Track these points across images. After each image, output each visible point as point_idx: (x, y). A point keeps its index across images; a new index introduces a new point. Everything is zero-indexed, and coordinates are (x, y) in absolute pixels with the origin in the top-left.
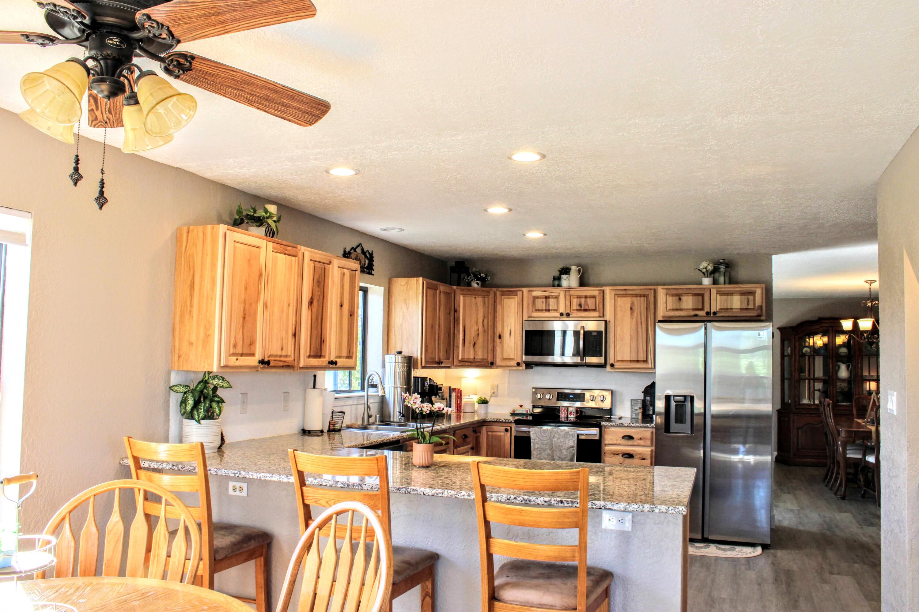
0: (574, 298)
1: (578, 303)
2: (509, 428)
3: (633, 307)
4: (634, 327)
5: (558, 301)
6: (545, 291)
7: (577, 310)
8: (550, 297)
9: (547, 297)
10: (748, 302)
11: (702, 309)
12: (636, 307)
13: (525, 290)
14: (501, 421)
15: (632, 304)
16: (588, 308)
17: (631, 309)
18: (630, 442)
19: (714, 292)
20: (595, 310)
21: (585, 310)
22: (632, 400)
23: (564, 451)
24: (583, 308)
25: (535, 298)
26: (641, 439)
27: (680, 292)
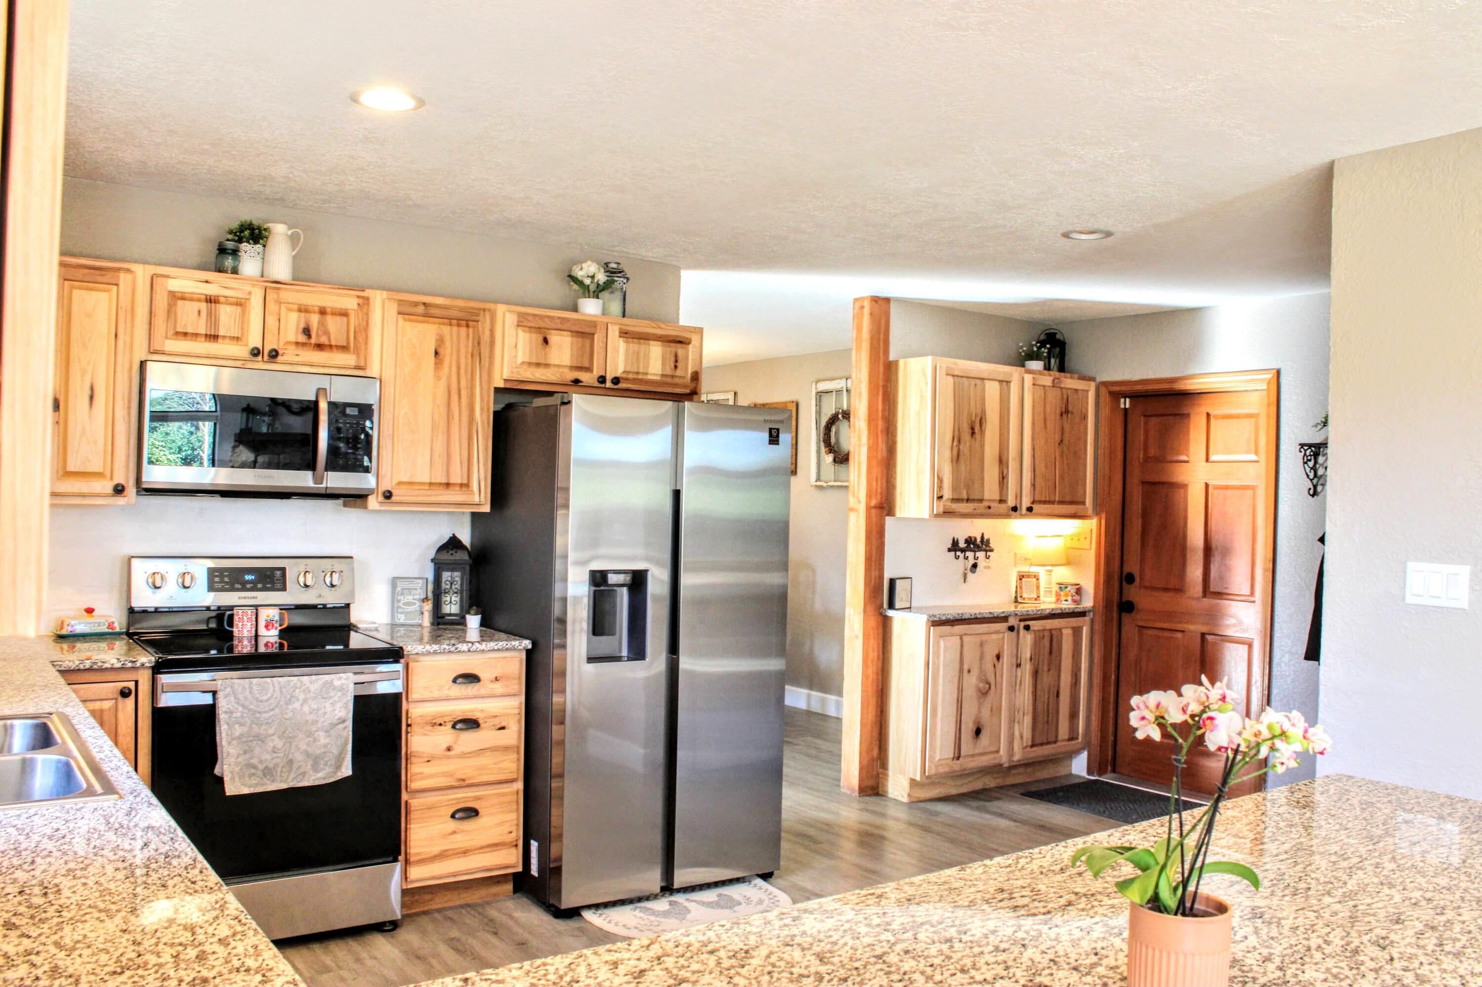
0: (290, 310)
1: (302, 325)
2: (131, 685)
3: (441, 351)
4: (441, 399)
5: (243, 313)
6: (207, 282)
7: (297, 343)
8: (222, 299)
9: (211, 300)
10: (676, 361)
11: (589, 369)
12: (447, 351)
13: (142, 273)
14: (107, 665)
15: (440, 341)
16: (327, 342)
17: (436, 353)
18: (472, 689)
19: (614, 331)
20: (344, 348)
21: (320, 347)
22: (394, 581)
23: (321, 734)
24: (313, 340)
25: (175, 297)
26: (497, 679)
27: (547, 323)
